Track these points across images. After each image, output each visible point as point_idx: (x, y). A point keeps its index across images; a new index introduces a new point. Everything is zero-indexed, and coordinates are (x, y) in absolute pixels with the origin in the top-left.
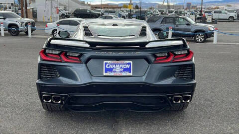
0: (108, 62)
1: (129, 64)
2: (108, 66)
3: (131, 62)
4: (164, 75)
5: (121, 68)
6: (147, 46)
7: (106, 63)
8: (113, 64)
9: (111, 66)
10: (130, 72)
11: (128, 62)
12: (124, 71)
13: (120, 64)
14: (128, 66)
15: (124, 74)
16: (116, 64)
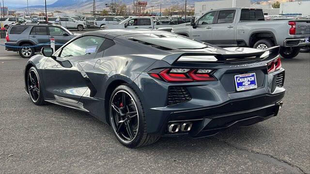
1: (253, 76)
2: (239, 80)
3: (254, 73)
5: (248, 81)
7: (237, 77)
8: (242, 78)
9: (241, 80)
10: (255, 85)
11: (252, 74)
12: (250, 84)
13: (247, 77)
14: (253, 79)
15: (251, 87)
16: (244, 78)
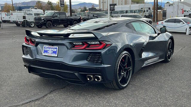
0: (46, 46)
2: (46, 49)
3: (57, 47)
4: (77, 59)
5: (52, 51)
6: (70, 37)
8: (48, 48)
9: (47, 49)
10: (56, 54)
11: (55, 47)
12: (53, 53)
13: (51, 48)
14: (55, 50)
15: (53, 55)
16: (49, 48)
